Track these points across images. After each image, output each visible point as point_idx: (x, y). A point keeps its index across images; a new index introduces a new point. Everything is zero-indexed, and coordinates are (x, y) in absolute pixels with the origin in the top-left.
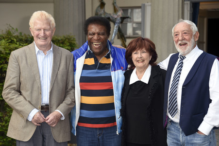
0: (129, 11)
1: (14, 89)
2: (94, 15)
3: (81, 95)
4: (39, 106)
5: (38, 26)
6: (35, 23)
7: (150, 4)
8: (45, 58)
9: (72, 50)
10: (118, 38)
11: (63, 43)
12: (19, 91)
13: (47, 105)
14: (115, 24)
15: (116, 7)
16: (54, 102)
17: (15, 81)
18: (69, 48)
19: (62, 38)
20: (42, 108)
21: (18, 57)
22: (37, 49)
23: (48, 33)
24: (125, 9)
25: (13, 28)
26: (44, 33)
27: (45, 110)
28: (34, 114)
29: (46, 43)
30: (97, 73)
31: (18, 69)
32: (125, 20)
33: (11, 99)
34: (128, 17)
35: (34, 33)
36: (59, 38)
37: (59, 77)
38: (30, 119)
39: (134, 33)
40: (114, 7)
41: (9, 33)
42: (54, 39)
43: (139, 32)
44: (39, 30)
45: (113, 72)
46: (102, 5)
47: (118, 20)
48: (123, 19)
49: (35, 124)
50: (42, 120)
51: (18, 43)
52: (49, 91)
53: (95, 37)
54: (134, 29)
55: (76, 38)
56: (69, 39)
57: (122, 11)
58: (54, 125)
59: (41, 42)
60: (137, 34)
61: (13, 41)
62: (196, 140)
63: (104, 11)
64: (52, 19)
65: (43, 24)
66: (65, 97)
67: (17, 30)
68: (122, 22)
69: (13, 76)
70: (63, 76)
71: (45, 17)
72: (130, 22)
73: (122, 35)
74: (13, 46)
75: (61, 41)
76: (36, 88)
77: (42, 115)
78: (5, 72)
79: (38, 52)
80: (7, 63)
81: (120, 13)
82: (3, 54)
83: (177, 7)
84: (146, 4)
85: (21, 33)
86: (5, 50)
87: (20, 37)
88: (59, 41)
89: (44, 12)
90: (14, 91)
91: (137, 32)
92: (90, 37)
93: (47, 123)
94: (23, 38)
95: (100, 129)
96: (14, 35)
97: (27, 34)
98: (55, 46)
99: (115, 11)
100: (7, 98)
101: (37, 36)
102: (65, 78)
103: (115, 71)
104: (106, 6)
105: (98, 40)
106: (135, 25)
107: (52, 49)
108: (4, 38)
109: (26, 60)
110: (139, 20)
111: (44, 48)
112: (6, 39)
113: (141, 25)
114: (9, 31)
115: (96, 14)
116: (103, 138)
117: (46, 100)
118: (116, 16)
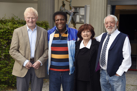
0: (78, 8)
1: (16, 49)
2: (59, 11)
3: (52, 53)
4: (29, 59)
5: (29, 16)
6: (27, 14)
7: (89, 5)
8: (32, 33)
9: (47, 29)
10: (72, 23)
11: (42, 25)
12: (18, 51)
13: (33, 58)
14: (70, 16)
15: (71, 7)
16: (37, 56)
17: (16, 45)
18: (45, 28)
19: (41, 22)
20: (31, 60)
21: (18, 32)
22: (28, 28)
23: (34, 20)
24: (76, 8)
25: (15, 16)
26: (32, 20)
27: (32, 61)
28: (27, 62)
29: (33, 25)
30: (60, 41)
31: (18, 39)
32: (76, 14)
33: (14, 55)
34: (77, 12)
35: (26, 20)
36: (40, 22)
37: (40, 43)
38: (24, 65)
39: (80, 21)
40: (70, 7)
41: (13, 19)
42: (37, 23)
43: (83, 21)
44: (29, 18)
45: (69, 41)
46: (64, 5)
47: (72, 14)
48: (74, 13)
49: (27, 68)
50: (31, 66)
51: (18, 24)
52: (34, 51)
53: (59, 22)
54: (80, 19)
55: (49, 23)
56: (45, 23)
57: (74, 9)
58: (37, 69)
59: (30, 24)
60: (82, 21)
61: (15, 23)
62: (115, 79)
63: (64, 8)
64: (36, 12)
65: (31, 15)
66: (43, 54)
67: (17, 17)
68: (74, 15)
69: (15, 43)
70: (42, 42)
71: (33, 11)
72: (78, 15)
73: (74, 22)
74: (15, 26)
75: (41, 24)
76: (27, 49)
77: (31, 63)
78: (11, 40)
79: (29, 30)
80: (12, 35)
81: (73, 10)
82: (9, 30)
83: (104, 8)
84: (87, 5)
85: (19, 19)
86: (11, 28)
87: (19, 21)
88: (40, 24)
89: (32, 8)
90: (15, 51)
91: (82, 20)
92: (57, 22)
93: (33, 68)
94: (21, 22)
95: (62, 72)
96: (16, 20)
97: (22, 20)
98: (38, 26)
99: (71, 8)
100: (12, 54)
101: (28, 21)
102: (43, 44)
103: (69, 40)
104: (65, 6)
105: (61, 23)
106: (81, 17)
107: (36, 28)
108: (10, 22)
109: (22, 34)
110: (83, 14)
111: (32, 28)
112: (11, 22)
113: (84, 17)
114: (13, 18)
115: (60, 10)
116: (63, 77)
117: (33, 55)
118: (71, 12)
